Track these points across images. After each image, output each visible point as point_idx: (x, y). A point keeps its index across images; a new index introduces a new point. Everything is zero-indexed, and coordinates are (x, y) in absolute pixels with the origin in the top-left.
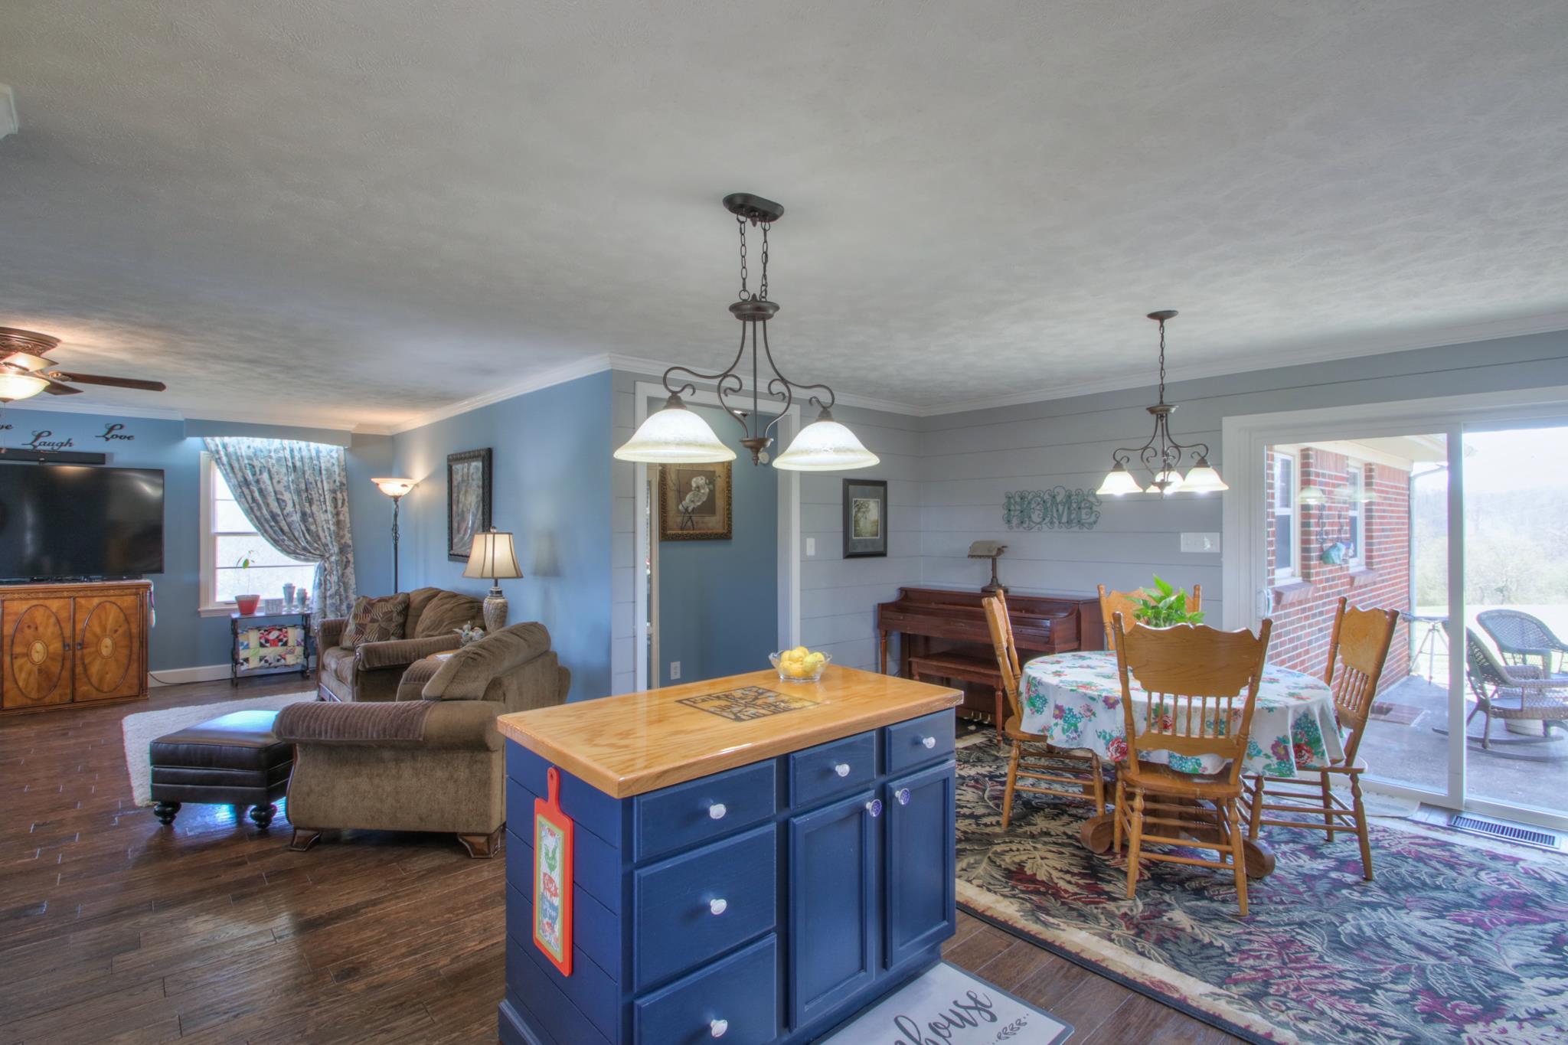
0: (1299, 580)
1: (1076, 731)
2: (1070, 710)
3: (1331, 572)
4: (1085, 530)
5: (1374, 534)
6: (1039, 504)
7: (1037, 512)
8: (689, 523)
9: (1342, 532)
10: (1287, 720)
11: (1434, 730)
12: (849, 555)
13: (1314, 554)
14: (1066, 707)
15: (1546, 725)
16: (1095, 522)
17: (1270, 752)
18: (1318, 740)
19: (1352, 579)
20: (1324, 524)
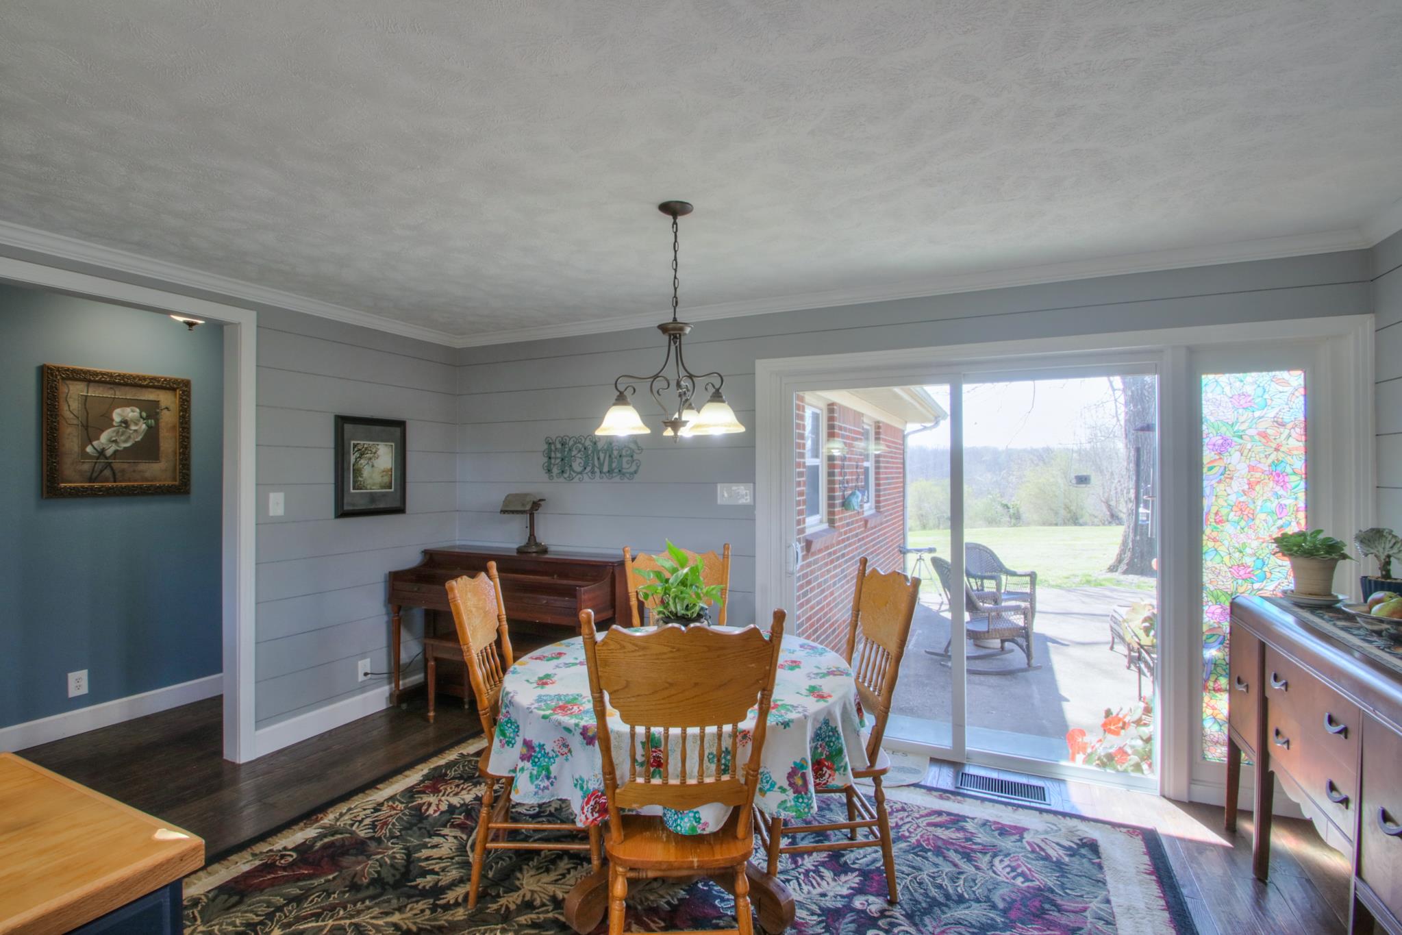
0: (825, 526)
1: (548, 777)
2: (542, 747)
3: (851, 517)
4: (626, 480)
5: (881, 482)
6: (580, 451)
7: (579, 460)
8: (107, 473)
9: (860, 480)
10: (805, 734)
11: (926, 652)
12: (343, 513)
13: (838, 502)
14: (536, 743)
15: (1003, 641)
16: (636, 472)
17: (785, 784)
18: (840, 751)
19: (866, 522)
20: (845, 474)
